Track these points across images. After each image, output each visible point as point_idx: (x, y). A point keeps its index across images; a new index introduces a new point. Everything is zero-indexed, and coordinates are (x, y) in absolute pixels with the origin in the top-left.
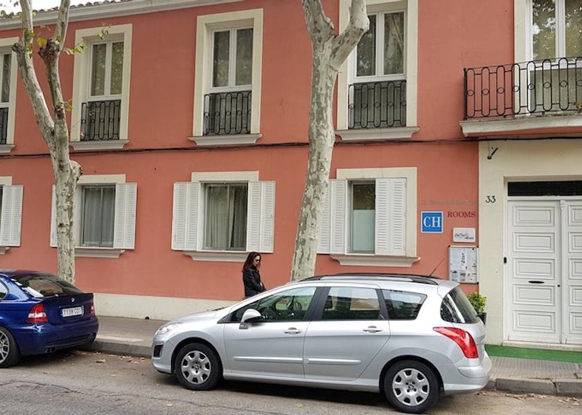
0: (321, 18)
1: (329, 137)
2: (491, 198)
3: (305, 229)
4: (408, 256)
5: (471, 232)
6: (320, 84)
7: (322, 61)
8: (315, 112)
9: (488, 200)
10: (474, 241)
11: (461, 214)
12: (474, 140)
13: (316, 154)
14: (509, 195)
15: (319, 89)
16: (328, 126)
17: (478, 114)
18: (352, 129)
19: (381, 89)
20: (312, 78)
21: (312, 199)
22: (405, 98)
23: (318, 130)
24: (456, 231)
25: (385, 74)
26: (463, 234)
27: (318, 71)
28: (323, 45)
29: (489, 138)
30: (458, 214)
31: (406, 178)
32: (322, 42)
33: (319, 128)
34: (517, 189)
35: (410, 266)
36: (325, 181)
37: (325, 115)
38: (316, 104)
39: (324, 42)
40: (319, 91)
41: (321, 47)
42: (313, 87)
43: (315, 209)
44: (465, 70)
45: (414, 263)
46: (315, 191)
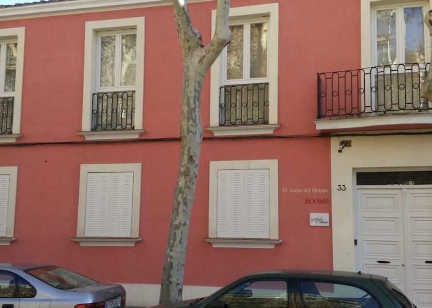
0: (190, 29)
1: (198, 134)
2: (342, 187)
3: (178, 216)
4: (271, 238)
5: (325, 216)
6: (189, 88)
7: (191, 67)
8: (185, 112)
9: (339, 189)
10: (328, 225)
11: (317, 201)
12: (327, 135)
13: (187, 149)
14: (357, 184)
15: (189, 92)
16: (196, 125)
17: (330, 113)
18: (223, 125)
19: (248, 90)
20: (183, 82)
21: (183, 189)
22: (268, 99)
23: (188, 128)
24: (313, 216)
25: (251, 77)
26: (319, 219)
27: (188, 76)
28: (192, 54)
29: (339, 133)
30: (314, 201)
31: (269, 169)
32: (191, 52)
33: (189, 126)
34: (365, 178)
35: (273, 248)
36: (194, 173)
37: (193, 115)
38: (186, 106)
39: (193, 51)
40: (189, 94)
41: (190, 55)
42: (184, 89)
43: (186, 198)
44: (318, 74)
45: (277, 245)
46: (186, 182)
